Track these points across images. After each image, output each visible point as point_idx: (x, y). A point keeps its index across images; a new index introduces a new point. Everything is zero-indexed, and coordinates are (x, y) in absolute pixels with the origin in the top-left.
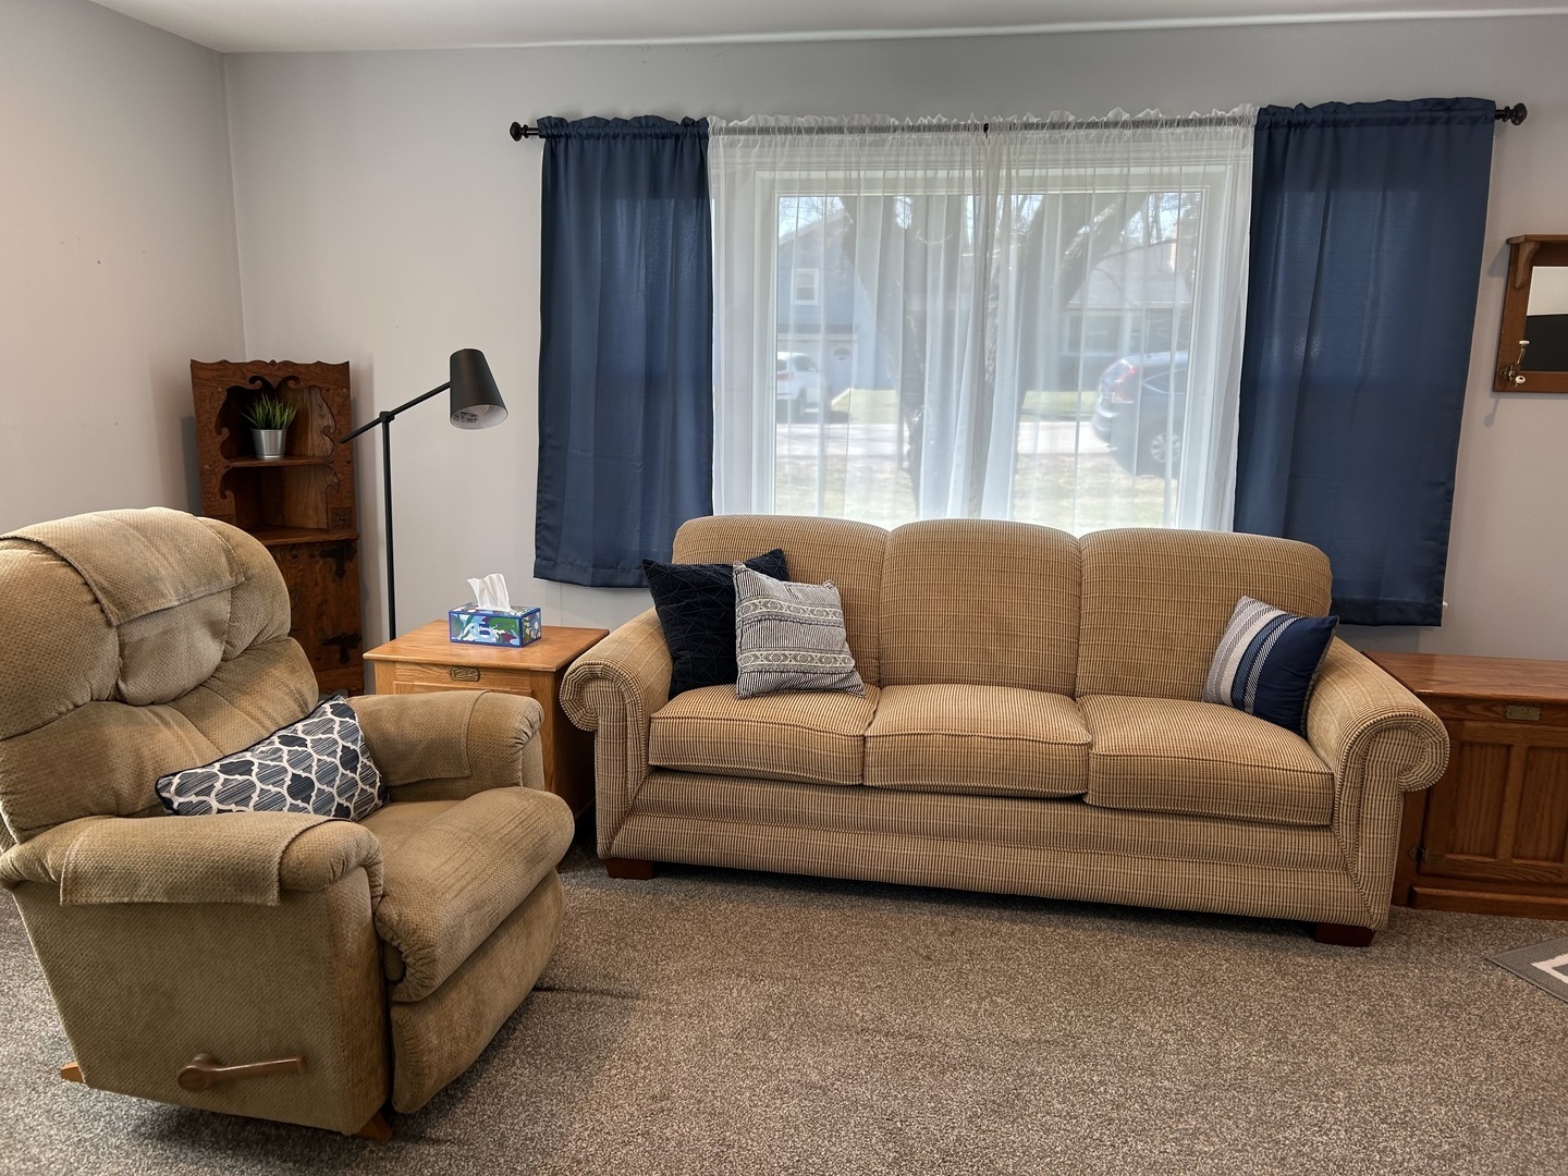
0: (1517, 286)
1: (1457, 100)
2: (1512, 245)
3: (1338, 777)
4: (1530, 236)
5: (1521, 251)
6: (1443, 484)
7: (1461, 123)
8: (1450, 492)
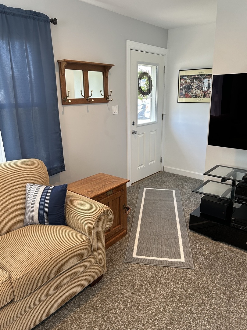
0: (63, 75)
1: (39, 13)
2: (59, 63)
3: (91, 238)
4: (66, 60)
5: (62, 65)
6: (58, 132)
7: (41, 21)
8: (60, 134)
